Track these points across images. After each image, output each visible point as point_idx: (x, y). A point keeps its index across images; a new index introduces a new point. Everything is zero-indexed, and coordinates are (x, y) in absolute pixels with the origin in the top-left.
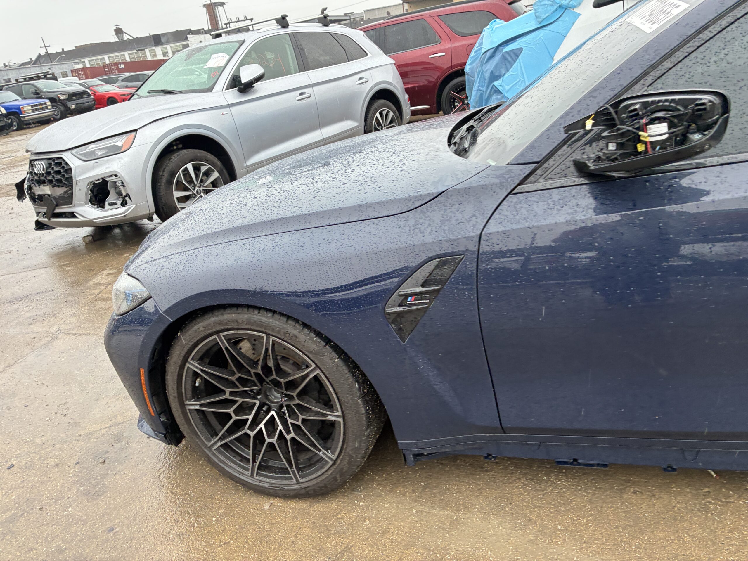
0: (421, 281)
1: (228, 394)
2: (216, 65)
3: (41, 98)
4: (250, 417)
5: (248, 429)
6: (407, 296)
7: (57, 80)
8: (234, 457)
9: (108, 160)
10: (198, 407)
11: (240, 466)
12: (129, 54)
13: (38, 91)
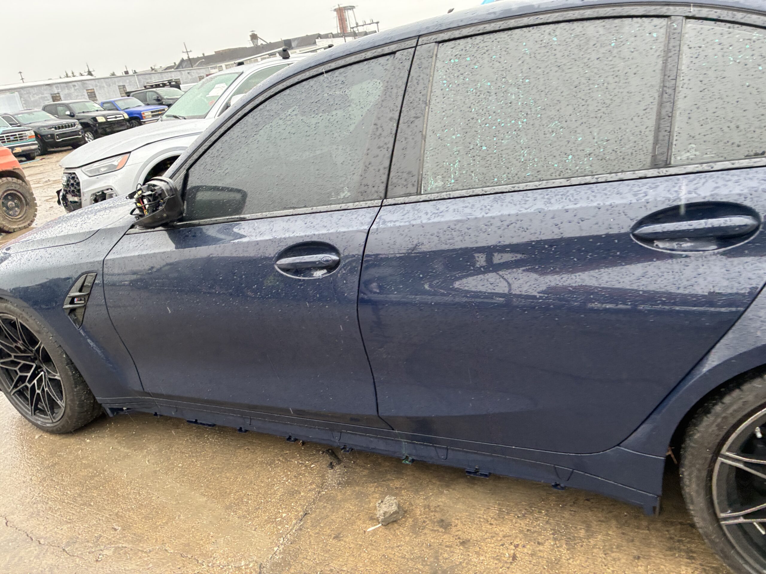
0: (78, 289)
1: (13, 357)
2: (215, 94)
3: (161, 104)
4: (29, 375)
5: (28, 382)
6: (73, 298)
7: (179, 88)
9: (106, 177)
13: (159, 98)
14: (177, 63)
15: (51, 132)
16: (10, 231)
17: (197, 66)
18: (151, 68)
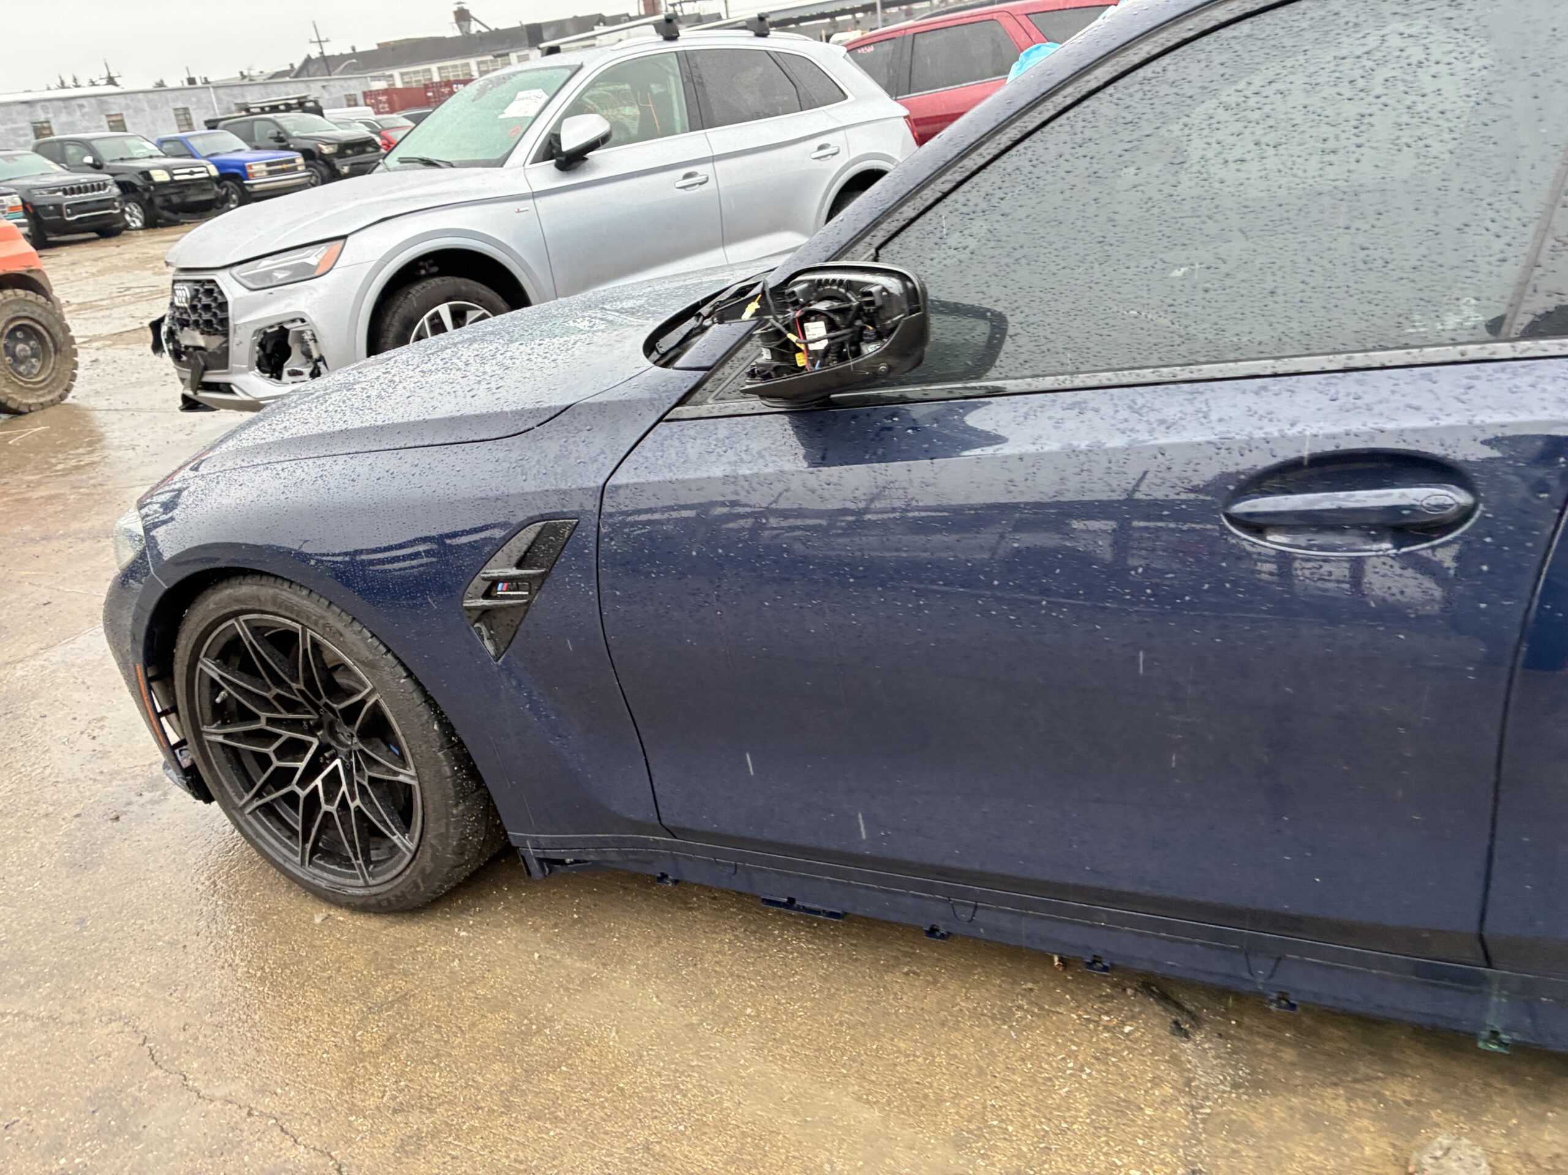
0: (515, 558)
1: (263, 721)
2: (521, 114)
3: (286, 148)
4: (302, 765)
5: (298, 784)
6: (495, 582)
7: (322, 115)
8: (279, 830)
9: (290, 291)
10: (220, 739)
11: (286, 846)
12: (479, 63)
13: (282, 135)
14: (297, 66)
15: (56, 201)
16: (23, 409)
17: (341, 73)
18: (241, 73)
